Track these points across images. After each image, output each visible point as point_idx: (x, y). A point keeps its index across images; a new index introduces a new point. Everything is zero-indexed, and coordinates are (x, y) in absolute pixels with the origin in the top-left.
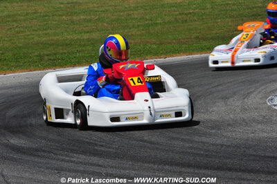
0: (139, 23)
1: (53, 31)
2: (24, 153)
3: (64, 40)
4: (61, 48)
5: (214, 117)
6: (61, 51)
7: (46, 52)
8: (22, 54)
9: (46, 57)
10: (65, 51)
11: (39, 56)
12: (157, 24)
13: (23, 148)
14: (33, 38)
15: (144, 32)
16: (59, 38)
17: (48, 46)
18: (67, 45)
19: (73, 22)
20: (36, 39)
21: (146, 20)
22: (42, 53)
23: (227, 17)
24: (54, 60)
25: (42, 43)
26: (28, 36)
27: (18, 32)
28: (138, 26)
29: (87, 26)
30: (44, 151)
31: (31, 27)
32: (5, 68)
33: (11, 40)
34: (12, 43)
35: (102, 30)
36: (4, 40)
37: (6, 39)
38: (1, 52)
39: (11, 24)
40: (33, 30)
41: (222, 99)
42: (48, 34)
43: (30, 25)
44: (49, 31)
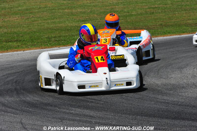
1: (58, 20)
2: (37, 107)
3: (66, 26)
4: (64, 32)
5: (173, 82)
6: (64, 35)
7: (53, 35)
8: (35, 37)
9: (53, 39)
10: (67, 34)
11: (48, 38)
12: (132, 15)
13: (36, 104)
14: (44, 25)
15: (123, 21)
16: (63, 25)
17: (54, 31)
18: (68, 30)
19: (72, 14)
20: (46, 25)
22: (50, 36)
23: (182, 11)
24: (59, 41)
25: (50, 29)
26: (40, 23)
27: (34, 21)
29: (83, 17)
30: (51, 106)
32: (24, 46)
33: (28, 26)
34: (29, 29)
35: (93, 20)
36: (23, 27)
37: (25, 26)
38: (21, 35)
39: (28, 15)
40: (44, 20)
41: (179, 68)
42: (54, 23)
43: (42, 16)
44: (55, 20)
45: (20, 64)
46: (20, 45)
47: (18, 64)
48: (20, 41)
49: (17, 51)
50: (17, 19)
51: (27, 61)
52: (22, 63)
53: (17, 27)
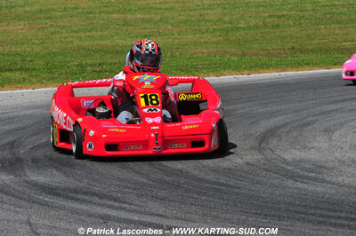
0: (214, 27)
1: (99, 33)
2: (59, 195)
3: (114, 46)
4: (109, 56)
5: (313, 156)
6: (110, 61)
7: (89, 62)
8: (56, 63)
9: (89, 68)
10: (115, 61)
11: (80, 65)
12: (238, 28)
13: (57, 188)
14: (72, 42)
15: (221, 38)
16: (107, 42)
17: (92, 52)
18: (118, 52)
19: (126, 23)
20: (77, 43)
21: (225, 23)
22: (84, 62)
23: (333, 23)
24: (100, 71)
25: (84, 49)
26: (66, 38)
27: (53, 33)
28: (214, 30)
29: (145, 28)
30: (86, 193)
31: (71, 27)
32: (34, 80)
33: (42, 43)
34: (44, 48)
35: (166, 34)
36: (33, 43)
37: (36, 42)
38: (29, 59)
39: (44, 22)
40: (73, 31)
41: (325, 131)
42: (92, 38)
43: (68, 24)
44: (94, 33)
45: (27, 112)
46: (26, 76)
47: (23, 113)
48: (27, 69)
49: (22, 88)
50: (22, 29)
51: (39, 107)
52: (31, 111)
53: (23, 44)
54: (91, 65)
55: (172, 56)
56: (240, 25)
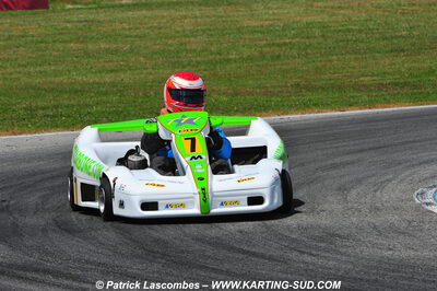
0: (198, 58)
1: (53, 68)
3: (72, 83)
4: (65, 96)
5: (324, 221)
6: (66, 102)
7: (40, 104)
9: (41, 112)
10: (73, 102)
11: (29, 109)
12: (229, 61)
14: (19, 79)
16: (64, 79)
17: (43, 92)
18: (76, 92)
19: (87, 54)
20: (24, 79)
21: (212, 53)
22: (34, 105)
23: (347, 52)
24: (54, 116)
25: (34, 88)
26: (11, 74)
28: (198, 63)
29: (111, 61)
31: (16, 60)
35: (137, 69)
40: (19, 65)
41: (340, 189)
42: (44, 73)
43: (14, 57)
44: (46, 68)
54: (43, 108)
55: (145, 95)
56: (231, 57)
